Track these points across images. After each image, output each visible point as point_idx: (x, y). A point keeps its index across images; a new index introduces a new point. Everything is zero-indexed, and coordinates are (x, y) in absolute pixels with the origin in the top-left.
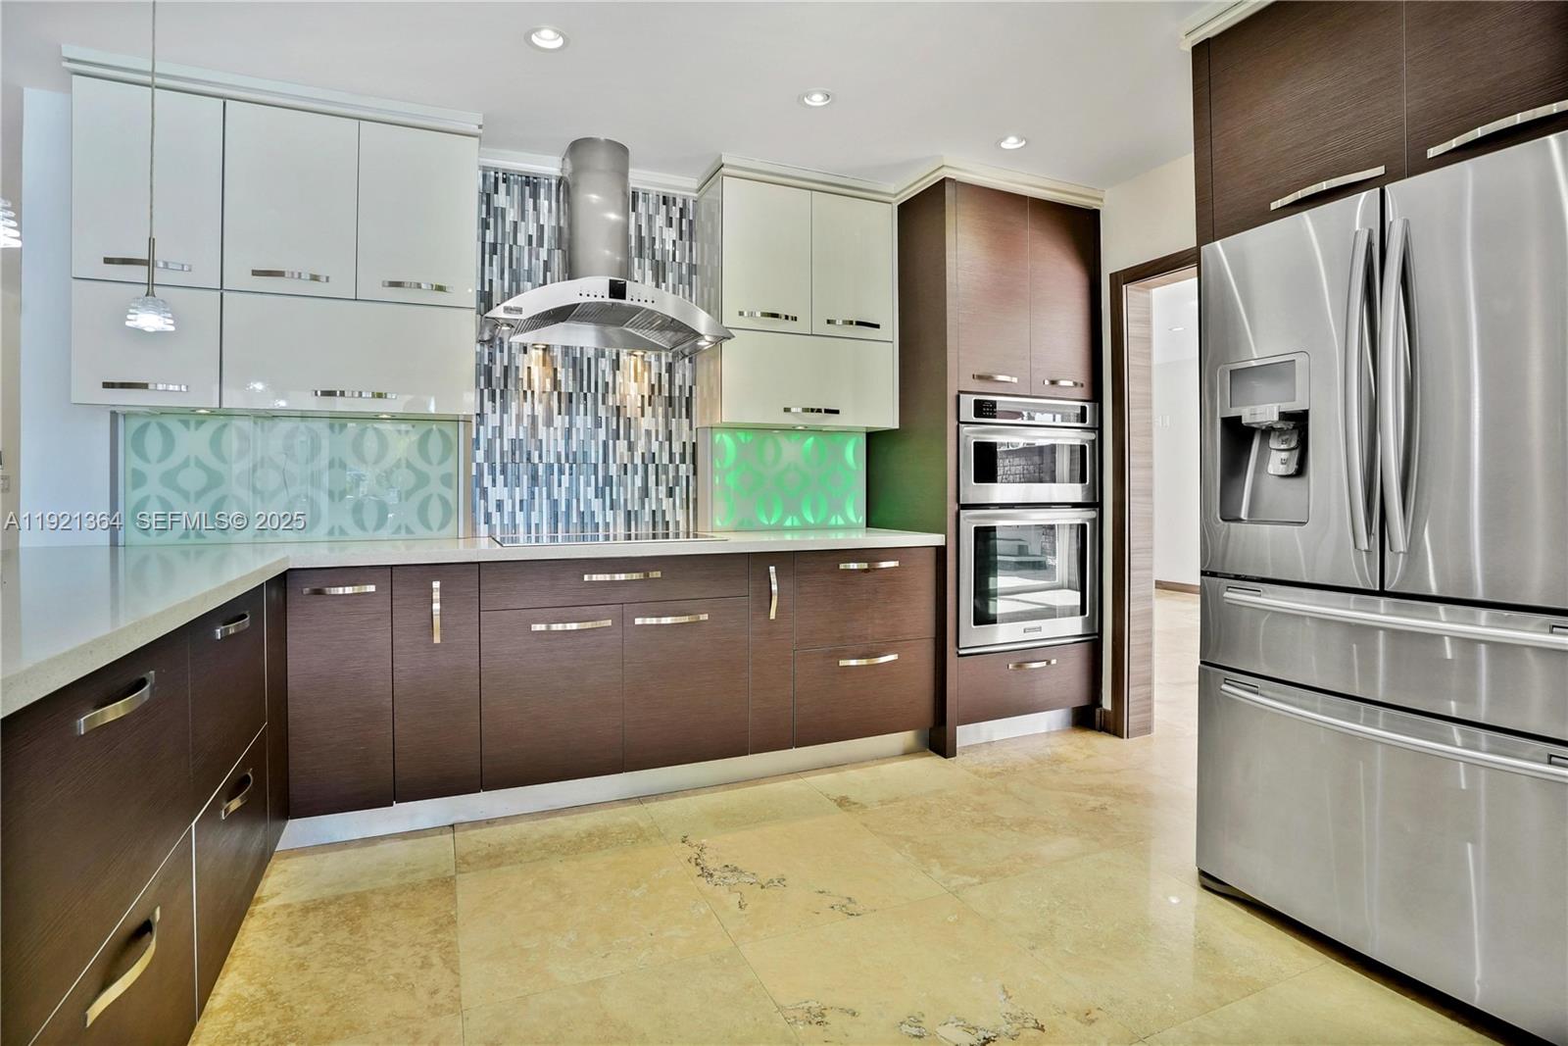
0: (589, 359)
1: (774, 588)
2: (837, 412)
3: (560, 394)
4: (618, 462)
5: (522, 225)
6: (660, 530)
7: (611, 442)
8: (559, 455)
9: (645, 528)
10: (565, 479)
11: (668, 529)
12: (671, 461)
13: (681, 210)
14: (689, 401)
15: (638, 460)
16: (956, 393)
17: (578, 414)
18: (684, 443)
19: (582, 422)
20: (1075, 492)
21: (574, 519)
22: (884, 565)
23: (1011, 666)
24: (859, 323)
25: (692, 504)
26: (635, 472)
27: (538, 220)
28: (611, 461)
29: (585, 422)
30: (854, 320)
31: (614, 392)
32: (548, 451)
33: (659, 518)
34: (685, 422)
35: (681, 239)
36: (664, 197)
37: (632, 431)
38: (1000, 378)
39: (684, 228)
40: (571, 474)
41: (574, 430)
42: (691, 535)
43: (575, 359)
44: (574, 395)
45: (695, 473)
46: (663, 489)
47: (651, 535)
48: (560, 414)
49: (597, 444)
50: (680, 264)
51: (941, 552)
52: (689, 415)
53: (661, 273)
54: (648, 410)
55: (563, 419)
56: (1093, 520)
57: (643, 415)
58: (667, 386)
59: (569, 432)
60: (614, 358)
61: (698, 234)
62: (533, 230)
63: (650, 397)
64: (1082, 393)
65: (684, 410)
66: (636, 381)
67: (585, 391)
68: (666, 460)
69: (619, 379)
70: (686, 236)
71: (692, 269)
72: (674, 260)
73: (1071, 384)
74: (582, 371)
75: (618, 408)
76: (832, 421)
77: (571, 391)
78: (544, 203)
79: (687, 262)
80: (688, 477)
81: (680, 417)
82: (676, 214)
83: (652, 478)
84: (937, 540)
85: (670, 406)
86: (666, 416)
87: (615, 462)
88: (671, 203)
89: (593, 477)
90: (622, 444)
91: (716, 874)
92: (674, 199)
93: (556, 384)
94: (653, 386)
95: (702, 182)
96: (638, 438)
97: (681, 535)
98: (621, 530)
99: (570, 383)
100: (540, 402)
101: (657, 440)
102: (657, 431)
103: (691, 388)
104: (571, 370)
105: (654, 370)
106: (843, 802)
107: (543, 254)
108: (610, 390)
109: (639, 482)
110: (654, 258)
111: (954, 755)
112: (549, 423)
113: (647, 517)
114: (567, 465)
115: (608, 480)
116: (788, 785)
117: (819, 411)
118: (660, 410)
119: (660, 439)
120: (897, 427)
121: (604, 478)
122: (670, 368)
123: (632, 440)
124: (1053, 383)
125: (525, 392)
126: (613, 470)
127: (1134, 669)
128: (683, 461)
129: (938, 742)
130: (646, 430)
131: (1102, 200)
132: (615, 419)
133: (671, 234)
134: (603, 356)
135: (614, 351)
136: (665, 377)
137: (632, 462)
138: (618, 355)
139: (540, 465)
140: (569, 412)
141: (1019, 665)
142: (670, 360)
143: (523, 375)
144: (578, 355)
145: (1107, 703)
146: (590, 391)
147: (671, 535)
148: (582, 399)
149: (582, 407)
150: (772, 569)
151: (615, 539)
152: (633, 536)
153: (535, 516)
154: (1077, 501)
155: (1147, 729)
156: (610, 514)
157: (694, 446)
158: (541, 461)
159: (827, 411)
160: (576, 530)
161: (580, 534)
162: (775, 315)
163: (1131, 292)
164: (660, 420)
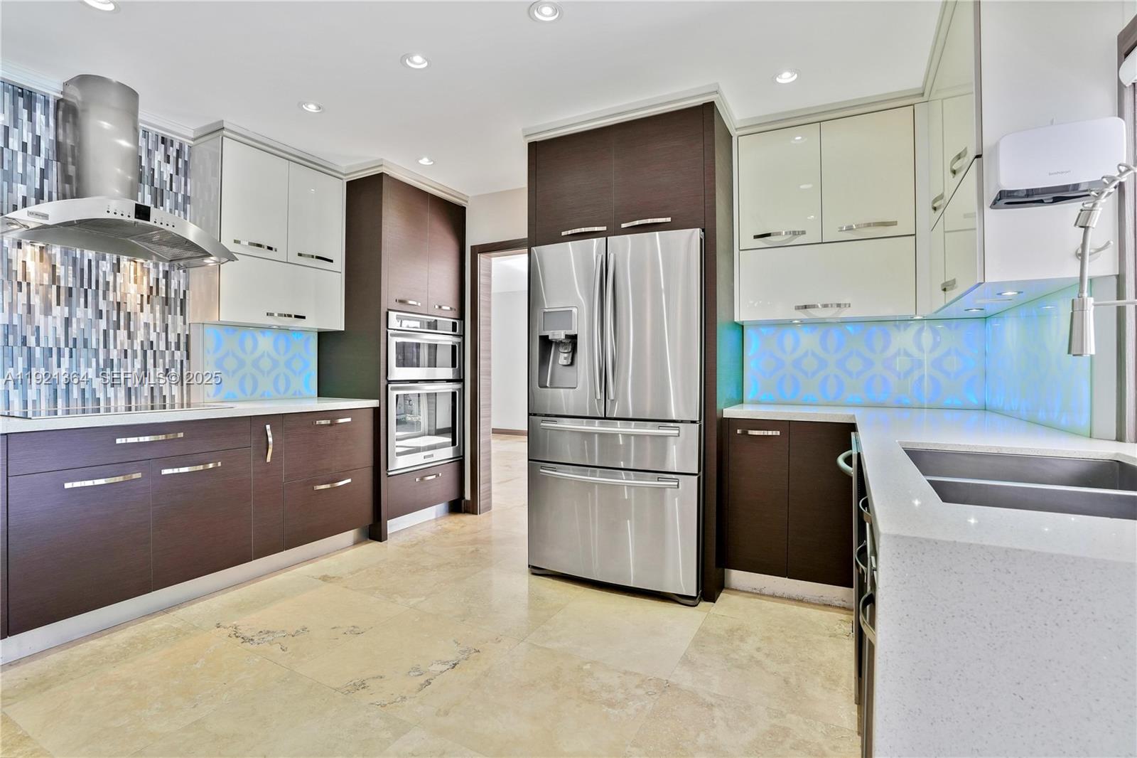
0: (90, 261)
1: (270, 440)
2: (304, 317)
3: (59, 288)
4: (119, 347)
5: (14, 132)
6: (158, 402)
7: (111, 332)
8: (57, 340)
9: (144, 401)
10: (65, 361)
11: (165, 401)
12: (167, 349)
13: (178, 151)
14: (183, 302)
15: (137, 347)
16: (386, 310)
17: (78, 305)
18: (179, 335)
19: (84, 313)
20: (448, 373)
22: (341, 421)
23: (417, 480)
24: (318, 258)
26: (135, 356)
27: (33, 131)
28: (112, 347)
29: (86, 313)
30: (315, 255)
31: (115, 290)
32: (47, 338)
33: (156, 393)
34: (179, 318)
35: (177, 174)
36: (163, 138)
37: (132, 323)
38: (411, 302)
39: (180, 166)
40: (71, 357)
41: (74, 320)
42: (185, 405)
43: (75, 259)
44: (74, 290)
45: (188, 358)
46: (160, 370)
47: (150, 407)
48: (58, 304)
49: (98, 332)
50: (176, 194)
51: (376, 411)
52: (183, 312)
53: (159, 199)
54: (147, 307)
55: (62, 310)
56: (459, 390)
57: (142, 311)
58: (164, 288)
59: (68, 322)
60: (115, 262)
61: (191, 173)
62: (28, 138)
63: (148, 297)
64: (454, 314)
65: (179, 309)
66: (136, 282)
67: (86, 287)
68: (162, 347)
69: (120, 279)
70: (182, 172)
71: (186, 199)
72: (171, 189)
73: (448, 308)
74: (82, 270)
75: (119, 304)
76: (301, 323)
77: (70, 285)
78: (39, 116)
79: (182, 193)
80: (182, 362)
81: (175, 314)
82: (172, 153)
83: (150, 361)
84: (373, 403)
85: (167, 305)
86: (163, 313)
87: (115, 347)
88: (169, 143)
89: (94, 360)
90: (122, 334)
91: (256, 639)
92: (172, 142)
93: (54, 279)
94: (151, 288)
95: (199, 134)
96: (137, 328)
97: (176, 406)
98: (122, 402)
99: (71, 279)
100: (37, 293)
101: (155, 331)
102: (155, 324)
103: (185, 292)
104: (71, 268)
105: (153, 275)
106: (325, 578)
107: (40, 163)
108: (111, 288)
109: (138, 365)
110: (153, 184)
111: (386, 539)
112: (47, 310)
113: (146, 391)
114: (67, 350)
115: (109, 363)
116: (281, 577)
117: (290, 316)
118: (158, 308)
119: (158, 330)
120: (343, 329)
121: (105, 361)
122: (166, 275)
123: (132, 330)
124: (440, 307)
125: (20, 284)
126: (114, 354)
127: (482, 474)
128: (178, 348)
129: (375, 532)
130: (145, 323)
131: (467, 202)
132: (115, 313)
133: (169, 169)
134: (104, 259)
135: (115, 256)
136: (163, 282)
137: (132, 348)
138: (118, 260)
139: (38, 349)
140: (69, 304)
141: (422, 479)
142: (167, 269)
143: (18, 267)
144: (78, 256)
145: (468, 496)
146: (90, 287)
147: (167, 406)
148: (83, 295)
149: (82, 300)
150: (268, 427)
151: (116, 410)
152: (133, 408)
153: (32, 395)
154: (451, 378)
155: (489, 508)
156: (111, 391)
157: (188, 337)
158: (38, 344)
159: (296, 316)
160: (76, 404)
161: (80, 407)
162: (259, 246)
163: (482, 258)
164: (158, 315)
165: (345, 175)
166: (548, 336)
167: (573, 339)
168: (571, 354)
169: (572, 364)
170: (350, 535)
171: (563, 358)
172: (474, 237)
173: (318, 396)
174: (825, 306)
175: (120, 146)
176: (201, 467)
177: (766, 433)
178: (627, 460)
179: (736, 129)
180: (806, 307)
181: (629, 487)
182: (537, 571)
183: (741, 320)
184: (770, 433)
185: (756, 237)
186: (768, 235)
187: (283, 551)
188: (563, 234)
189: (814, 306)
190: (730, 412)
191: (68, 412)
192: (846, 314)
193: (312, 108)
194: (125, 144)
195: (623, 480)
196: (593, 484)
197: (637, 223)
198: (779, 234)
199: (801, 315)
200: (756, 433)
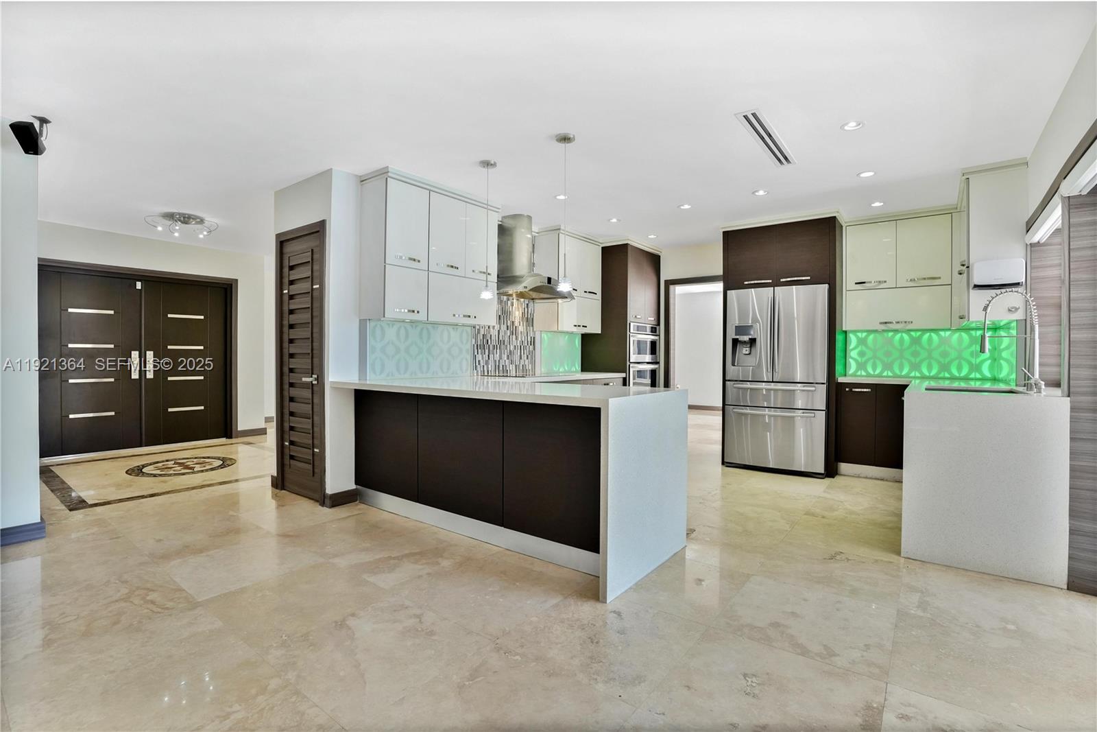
2: (586, 327)
6: (525, 373)
7: (511, 337)
8: (496, 341)
9: (521, 373)
10: (498, 351)
12: (528, 345)
14: (533, 319)
15: (519, 344)
16: (629, 322)
17: (502, 324)
18: (531, 337)
19: (504, 328)
20: (649, 358)
21: (501, 368)
24: (590, 292)
25: (533, 363)
26: (518, 349)
32: (493, 340)
33: (524, 368)
34: (531, 328)
37: (517, 332)
38: (638, 317)
40: (500, 349)
41: (501, 331)
42: (534, 375)
44: (501, 316)
45: (534, 350)
46: (526, 356)
47: (522, 376)
48: (496, 323)
49: (507, 337)
51: (625, 379)
52: (532, 326)
54: (521, 323)
55: (497, 326)
56: (656, 367)
57: (520, 325)
58: (527, 313)
59: (499, 332)
63: (522, 318)
65: (531, 323)
66: (518, 311)
68: (526, 344)
69: (514, 310)
73: (653, 319)
74: (503, 306)
75: (513, 322)
76: (585, 330)
77: (500, 314)
80: (532, 351)
81: (530, 326)
83: (522, 352)
84: (623, 375)
85: (527, 321)
87: (512, 344)
89: (506, 351)
90: (514, 336)
94: (523, 313)
96: (518, 334)
98: (514, 372)
99: (500, 310)
102: (524, 332)
103: (533, 314)
104: (500, 305)
105: (523, 307)
108: (511, 314)
109: (519, 354)
113: (521, 368)
114: (499, 346)
115: (510, 352)
117: (580, 326)
118: (525, 323)
119: (525, 335)
120: (600, 332)
122: (527, 305)
126: (512, 348)
128: (531, 345)
130: (521, 332)
131: (660, 252)
132: (512, 326)
134: (509, 300)
136: (526, 309)
137: (517, 345)
138: (513, 300)
140: (499, 323)
142: (528, 303)
144: (502, 299)
146: (505, 314)
147: (528, 375)
148: (503, 318)
149: (503, 321)
152: (518, 376)
157: (534, 338)
158: (491, 344)
159: (583, 326)
163: (672, 287)
164: (525, 327)
165: (601, 243)
166: (737, 339)
167: (752, 341)
168: (750, 348)
169: (750, 353)
171: (746, 351)
172: (664, 276)
173: (582, 371)
174: (898, 322)
175: (527, 238)
177: (863, 390)
179: (844, 224)
180: (886, 323)
182: (728, 465)
183: (847, 329)
184: (865, 390)
185: (856, 283)
186: (864, 283)
188: (746, 283)
189: (891, 323)
190: (841, 380)
192: (910, 327)
197: (789, 279)
198: (870, 282)
199: (883, 327)
200: (857, 390)
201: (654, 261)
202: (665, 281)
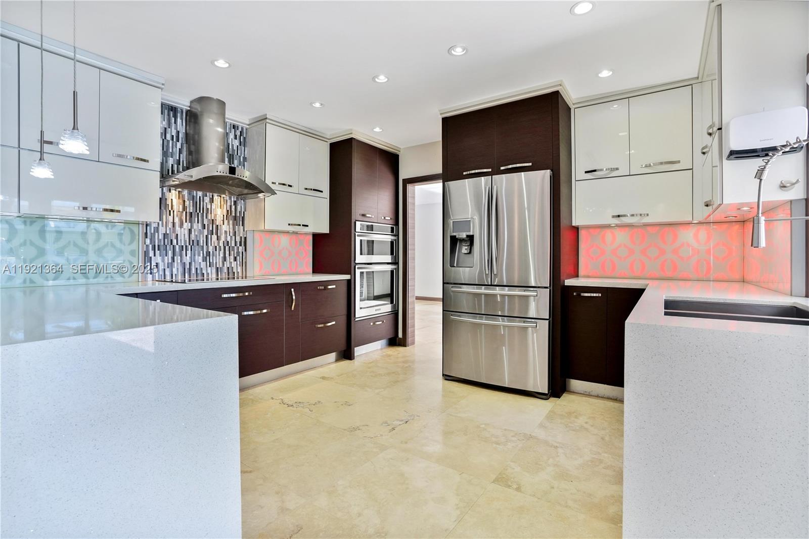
0: (200, 197)
1: (294, 297)
2: (307, 226)
3: (186, 212)
4: (213, 245)
5: (169, 130)
6: (231, 276)
7: (209, 236)
8: (185, 241)
9: (225, 275)
10: (189, 252)
11: (234, 275)
12: (235, 245)
13: (240, 132)
14: (243, 218)
15: (221, 244)
16: (354, 221)
17: (195, 222)
18: (241, 237)
19: (197, 226)
20: (388, 259)
21: (193, 271)
22: (330, 287)
23: (372, 324)
24: (314, 190)
25: (244, 264)
26: (220, 250)
27: (176, 128)
28: (210, 245)
29: (198, 226)
30: (313, 188)
31: (211, 213)
32: (181, 240)
33: (230, 271)
34: (241, 227)
35: (240, 145)
36: (233, 125)
37: (219, 231)
38: (368, 215)
39: (242, 140)
40: (191, 250)
41: (193, 230)
42: (244, 278)
43: (193, 196)
44: (193, 213)
45: (245, 250)
46: (232, 257)
47: (227, 278)
48: (186, 222)
49: (203, 236)
50: (240, 157)
51: (349, 281)
52: (243, 225)
53: (232, 160)
54: (226, 222)
55: (188, 225)
56: (395, 269)
57: (223, 224)
58: (234, 210)
59: (190, 231)
60: (211, 197)
61: (247, 144)
62: (174, 133)
63: (227, 216)
64: (391, 222)
65: (241, 222)
66: (221, 208)
67: (198, 212)
68: (233, 245)
69: (213, 207)
70: (242, 144)
71: (245, 159)
72: (237, 154)
73: (389, 218)
74: (196, 202)
75: (213, 220)
76: (306, 230)
77: (191, 211)
78: (179, 120)
79: (243, 156)
80: (242, 252)
81: (239, 225)
82: (238, 133)
83: (227, 253)
84: (347, 277)
85: (235, 220)
86: (233, 225)
87: (211, 245)
88: (236, 128)
89: (202, 252)
90: (215, 237)
91: (294, 405)
92: (238, 127)
93: (184, 208)
94: (228, 211)
95: (253, 122)
96: (221, 234)
97: (240, 278)
98: (214, 276)
99: (191, 208)
100: (177, 216)
101: (230, 235)
102: (230, 231)
103: (244, 212)
104: (191, 201)
105: (229, 204)
106: (323, 378)
107: (179, 145)
108: (209, 212)
109: (222, 255)
110: (229, 153)
111: (354, 359)
112: (181, 225)
113: (225, 270)
114: (190, 246)
115: (208, 253)
116: (299, 376)
117: (300, 225)
118: (231, 222)
119: (231, 235)
120: (328, 232)
121: (206, 252)
122: (235, 202)
123: (219, 235)
124: (385, 218)
125: (170, 211)
126: (211, 249)
127: (409, 322)
128: (241, 245)
129: (347, 354)
130: (225, 231)
131: (399, 151)
132: (211, 225)
133: (236, 143)
134: (206, 196)
135: (211, 194)
136: (233, 207)
137: (219, 246)
138: (213, 196)
139: (177, 246)
140: (191, 222)
141: (374, 324)
142: (235, 200)
143: (169, 202)
144: (195, 195)
145: (400, 335)
146: (200, 212)
147: (236, 278)
148: (197, 216)
149: (196, 219)
150: (293, 290)
151: (211, 280)
152: (219, 279)
153: (175, 270)
154: (390, 262)
155: (413, 343)
156: (209, 269)
157: (245, 238)
158: (177, 244)
159: (303, 225)
160: (194, 277)
161: (195, 278)
162: (284, 184)
163: (410, 187)
164: (231, 226)
165: (329, 139)
166: (455, 236)
167: (471, 238)
168: (469, 247)
169: (470, 253)
170: (332, 356)
171: (465, 250)
172: (404, 174)
173: (313, 272)
174: (633, 215)
175: (218, 131)
176: (259, 312)
177: (592, 295)
178: (503, 311)
179: (574, 104)
180: (619, 216)
181: (504, 326)
182: (447, 377)
183: (577, 224)
184: (595, 295)
185: (586, 172)
186: (595, 171)
187: (299, 362)
188: (464, 173)
189: (624, 216)
190: (569, 282)
191: (190, 280)
192: (646, 220)
193: (317, 105)
194: (220, 130)
195: (500, 322)
196: (481, 324)
197: (510, 166)
198: (601, 170)
199: (616, 221)
200: (586, 295)
201: (391, 160)
202: (403, 180)
